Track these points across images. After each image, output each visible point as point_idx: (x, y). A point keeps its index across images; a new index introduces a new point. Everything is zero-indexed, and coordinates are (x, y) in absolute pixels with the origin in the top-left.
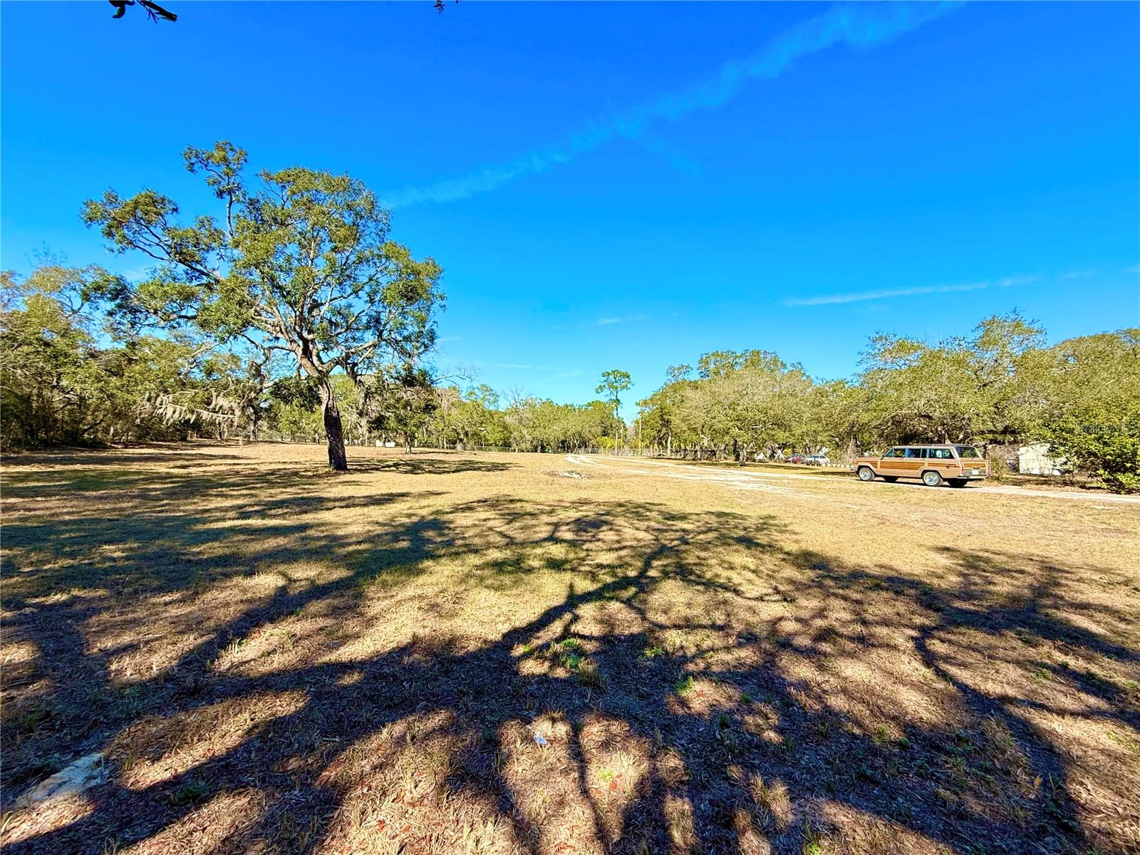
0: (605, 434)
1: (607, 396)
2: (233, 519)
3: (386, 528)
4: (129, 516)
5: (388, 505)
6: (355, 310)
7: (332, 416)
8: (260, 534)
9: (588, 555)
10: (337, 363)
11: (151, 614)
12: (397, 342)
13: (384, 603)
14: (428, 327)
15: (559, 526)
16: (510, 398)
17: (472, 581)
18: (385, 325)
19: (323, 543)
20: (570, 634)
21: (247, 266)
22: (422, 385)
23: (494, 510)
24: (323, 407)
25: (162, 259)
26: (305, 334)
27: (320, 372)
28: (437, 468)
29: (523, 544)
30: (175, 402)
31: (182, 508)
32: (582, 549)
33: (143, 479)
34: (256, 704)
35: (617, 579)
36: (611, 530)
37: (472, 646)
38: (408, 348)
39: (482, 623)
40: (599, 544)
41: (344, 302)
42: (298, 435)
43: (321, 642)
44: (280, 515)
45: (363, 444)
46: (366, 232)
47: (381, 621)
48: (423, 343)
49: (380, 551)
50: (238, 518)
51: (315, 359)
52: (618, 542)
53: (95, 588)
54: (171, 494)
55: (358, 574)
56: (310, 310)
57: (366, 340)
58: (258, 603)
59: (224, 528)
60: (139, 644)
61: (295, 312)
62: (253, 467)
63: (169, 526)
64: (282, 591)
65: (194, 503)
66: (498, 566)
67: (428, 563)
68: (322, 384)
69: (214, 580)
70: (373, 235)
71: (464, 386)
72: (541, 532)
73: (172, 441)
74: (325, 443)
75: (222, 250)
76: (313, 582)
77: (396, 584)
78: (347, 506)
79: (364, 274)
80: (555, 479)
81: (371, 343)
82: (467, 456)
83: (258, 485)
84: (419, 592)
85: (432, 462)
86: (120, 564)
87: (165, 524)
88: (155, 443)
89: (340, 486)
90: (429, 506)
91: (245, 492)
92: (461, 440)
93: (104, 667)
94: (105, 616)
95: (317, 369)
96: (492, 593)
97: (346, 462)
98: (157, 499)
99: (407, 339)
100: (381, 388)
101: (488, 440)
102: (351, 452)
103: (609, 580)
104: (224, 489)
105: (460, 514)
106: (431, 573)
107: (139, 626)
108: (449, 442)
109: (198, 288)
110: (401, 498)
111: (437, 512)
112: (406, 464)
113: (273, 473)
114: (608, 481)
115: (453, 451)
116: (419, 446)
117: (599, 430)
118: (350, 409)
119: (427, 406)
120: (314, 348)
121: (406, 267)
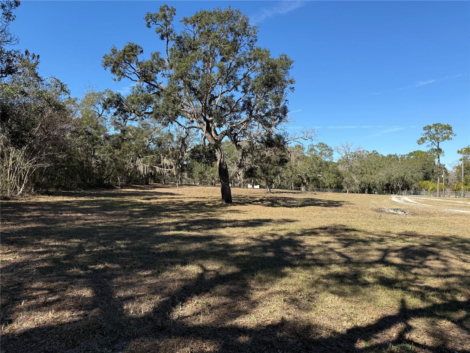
0: (427, 178)
1: (429, 146)
2: (174, 230)
3: (259, 242)
4: (125, 226)
5: (258, 227)
6: (236, 99)
7: (223, 168)
8: (187, 240)
9: (416, 278)
10: (226, 134)
11: (139, 281)
12: (262, 117)
13: (261, 294)
14: (282, 104)
15: (389, 252)
16: (342, 152)
17: (321, 287)
18: (254, 105)
19: (221, 249)
20: (405, 340)
21: (177, 78)
22: (278, 146)
23: (333, 236)
24: (218, 163)
25: (136, 81)
26: (207, 117)
27: (216, 140)
28: (288, 203)
29: (358, 263)
30: (144, 162)
31: (149, 222)
32: (411, 273)
33: (130, 206)
34: (192, 344)
35: (447, 302)
36: (437, 259)
37: (324, 334)
38: (269, 121)
39: (331, 319)
40: (427, 270)
41: (229, 94)
42: (203, 181)
43: (225, 312)
44: (197, 229)
45: (240, 186)
46: (242, 45)
47: (260, 305)
48: (279, 116)
49: (256, 257)
50: (176, 230)
51: (213, 132)
52: (445, 270)
53: (114, 264)
54: (143, 214)
55: (243, 271)
56: (210, 102)
57: (242, 118)
58: (189, 282)
59: (169, 236)
60: (134, 297)
61: (202, 104)
62: (181, 200)
63: (143, 233)
64: (201, 276)
65: (155, 220)
66: (340, 278)
67: (288, 270)
68: (217, 149)
69: (166, 265)
70: (246, 46)
71: (306, 144)
72: (373, 256)
73: (142, 184)
74: (219, 186)
75: (164, 71)
76: (218, 273)
77: (268, 281)
78: (234, 226)
79: (240, 73)
80: (383, 215)
81: (245, 119)
82: (309, 195)
83: (185, 211)
84: (283, 289)
85: (285, 199)
86: (124, 251)
87: (142, 231)
88: (134, 185)
89: (229, 214)
90: (285, 229)
91: (178, 214)
92: (304, 184)
93: (121, 306)
94: (119, 279)
95: (214, 139)
96: (337, 298)
97: (231, 198)
98: (137, 217)
99: (268, 115)
100: (252, 148)
101: (324, 184)
102: (235, 191)
103: (438, 301)
104: (168, 213)
105: (307, 237)
106: (290, 277)
107: (134, 287)
108: (296, 185)
109: (153, 95)
110: (266, 223)
111: (291, 234)
112: (268, 200)
113: (191, 203)
114: (432, 218)
115: (299, 191)
116: (275, 188)
117: (421, 175)
118: (232, 164)
119: (281, 160)
120: (212, 126)
121: (268, 64)
